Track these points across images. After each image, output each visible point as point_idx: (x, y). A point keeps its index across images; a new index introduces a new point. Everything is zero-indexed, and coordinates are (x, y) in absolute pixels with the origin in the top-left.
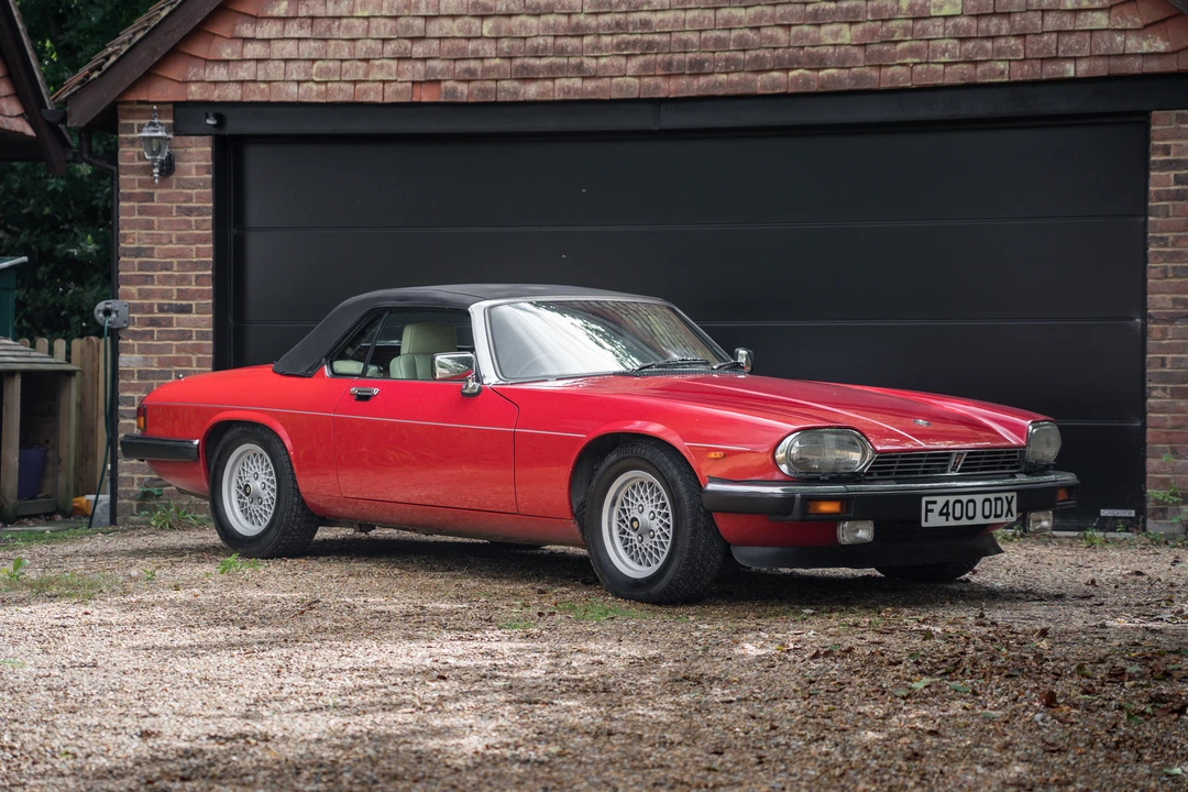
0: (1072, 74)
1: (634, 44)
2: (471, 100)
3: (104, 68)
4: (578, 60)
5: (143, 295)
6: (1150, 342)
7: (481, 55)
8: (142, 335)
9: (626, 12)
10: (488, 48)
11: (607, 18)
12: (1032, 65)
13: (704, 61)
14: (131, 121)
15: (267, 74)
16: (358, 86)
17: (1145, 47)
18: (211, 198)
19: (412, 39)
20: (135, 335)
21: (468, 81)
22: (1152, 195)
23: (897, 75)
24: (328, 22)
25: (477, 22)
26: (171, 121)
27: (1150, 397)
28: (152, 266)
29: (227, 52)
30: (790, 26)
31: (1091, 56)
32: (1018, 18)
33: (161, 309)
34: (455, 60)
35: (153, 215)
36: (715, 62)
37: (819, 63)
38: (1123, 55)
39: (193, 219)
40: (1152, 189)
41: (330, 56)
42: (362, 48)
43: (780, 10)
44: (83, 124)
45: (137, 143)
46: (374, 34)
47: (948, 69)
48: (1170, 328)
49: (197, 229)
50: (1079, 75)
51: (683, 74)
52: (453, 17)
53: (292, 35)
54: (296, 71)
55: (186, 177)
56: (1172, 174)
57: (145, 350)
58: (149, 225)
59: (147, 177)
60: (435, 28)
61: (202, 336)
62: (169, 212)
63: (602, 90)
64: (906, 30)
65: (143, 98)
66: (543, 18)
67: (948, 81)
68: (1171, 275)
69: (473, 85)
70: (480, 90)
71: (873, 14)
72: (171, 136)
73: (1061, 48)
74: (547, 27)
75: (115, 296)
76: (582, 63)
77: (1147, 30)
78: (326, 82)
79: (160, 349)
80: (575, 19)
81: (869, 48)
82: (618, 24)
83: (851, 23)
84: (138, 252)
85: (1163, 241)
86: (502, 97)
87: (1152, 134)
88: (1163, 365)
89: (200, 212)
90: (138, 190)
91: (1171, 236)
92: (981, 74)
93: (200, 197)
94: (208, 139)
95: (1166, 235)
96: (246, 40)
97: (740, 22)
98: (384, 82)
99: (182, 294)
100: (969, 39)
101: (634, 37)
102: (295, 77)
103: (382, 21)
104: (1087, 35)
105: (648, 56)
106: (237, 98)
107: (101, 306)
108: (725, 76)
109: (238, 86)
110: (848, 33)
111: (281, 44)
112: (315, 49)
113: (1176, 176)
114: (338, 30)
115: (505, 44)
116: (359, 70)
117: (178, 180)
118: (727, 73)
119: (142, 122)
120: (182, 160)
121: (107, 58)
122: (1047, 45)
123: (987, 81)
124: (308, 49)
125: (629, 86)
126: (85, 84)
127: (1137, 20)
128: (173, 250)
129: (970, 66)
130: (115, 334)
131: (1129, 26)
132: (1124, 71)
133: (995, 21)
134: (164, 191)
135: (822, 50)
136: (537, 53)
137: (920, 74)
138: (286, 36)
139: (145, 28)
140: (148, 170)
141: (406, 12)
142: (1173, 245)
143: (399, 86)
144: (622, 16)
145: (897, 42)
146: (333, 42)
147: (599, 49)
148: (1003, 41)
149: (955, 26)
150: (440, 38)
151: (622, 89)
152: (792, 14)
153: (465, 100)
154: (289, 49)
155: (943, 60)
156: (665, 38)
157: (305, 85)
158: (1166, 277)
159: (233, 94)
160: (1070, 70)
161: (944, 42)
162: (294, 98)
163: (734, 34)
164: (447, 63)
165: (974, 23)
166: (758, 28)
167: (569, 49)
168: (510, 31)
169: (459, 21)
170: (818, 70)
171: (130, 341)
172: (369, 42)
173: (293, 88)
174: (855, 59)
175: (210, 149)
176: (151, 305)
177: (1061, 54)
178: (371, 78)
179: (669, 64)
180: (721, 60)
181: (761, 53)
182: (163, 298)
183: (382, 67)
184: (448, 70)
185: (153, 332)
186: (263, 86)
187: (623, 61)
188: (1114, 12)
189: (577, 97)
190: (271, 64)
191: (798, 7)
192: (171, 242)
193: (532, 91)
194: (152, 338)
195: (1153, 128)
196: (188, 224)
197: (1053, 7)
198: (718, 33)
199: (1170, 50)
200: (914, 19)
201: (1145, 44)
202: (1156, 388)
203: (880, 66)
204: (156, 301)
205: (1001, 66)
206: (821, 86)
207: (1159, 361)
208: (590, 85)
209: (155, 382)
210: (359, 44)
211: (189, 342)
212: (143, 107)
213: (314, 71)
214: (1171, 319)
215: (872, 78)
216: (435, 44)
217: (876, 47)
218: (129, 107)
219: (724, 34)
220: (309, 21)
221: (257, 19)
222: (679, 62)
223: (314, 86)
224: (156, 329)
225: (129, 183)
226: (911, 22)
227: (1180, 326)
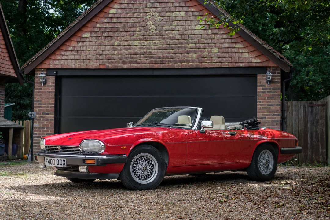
0: (241, 66)
1: (148, 56)
2: (112, 68)
3: (32, 61)
4: (136, 60)
5: (39, 111)
7: (115, 58)
8: (39, 119)
9: (146, 50)
10: (116, 57)
11: (142, 51)
12: (233, 64)
13: (163, 61)
14: (37, 73)
15: (67, 62)
16: (87, 65)
17: (256, 61)
18: (54, 89)
19: (99, 55)
20: (37, 119)
21: (112, 64)
22: (258, 92)
23: (205, 65)
24: (81, 51)
25: (114, 51)
26: (46, 73)
28: (41, 104)
29: (59, 58)
30: (182, 54)
31: (245, 62)
32: (230, 54)
33: (43, 114)
34: (109, 60)
35: (41, 93)
36: (166, 61)
37: (188, 62)
38: (252, 62)
39: (50, 94)
40: (258, 90)
41: (81, 58)
42: (88, 57)
43: (180, 50)
44: (27, 74)
45: (39, 78)
46: (91, 54)
47: (216, 64)
48: (262, 120)
49: (51, 96)
50: (243, 66)
51: (159, 63)
52: (109, 50)
53: (73, 54)
54: (73, 62)
55: (49, 85)
56: (262, 88)
57: (39, 123)
58: (41, 95)
59: (41, 85)
60: (104, 53)
61: (52, 120)
62: (45, 92)
63: (141, 66)
64: (207, 55)
65: (40, 68)
66: (128, 51)
67: (216, 66)
69: (113, 65)
70: (114, 66)
71: (200, 52)
72: (46, 76)
73: (239, 60)
74: (129, 53)
75: (33, 111)
76: (137, 60)
77: (256, 57)
78: (80, 64)
79: (43, 123)
80: (135, 51)
81: (199, 59)
82: (145, 52)
83: (195, 53)
84: (38, 101)
85: (260, 102)
86: (119, 68)
87: (258, 79)
89: (52, 92)
90: (38, 88)
91: (262, 100)
92: (222, 65)
93: (52, 89)
94: (54, 77)
95: (261, 100)
96: (63, 55)
97: (171, 52)
98: (93, 64)
99: (47, 110)
100: (220, 58)
101: (148, 55)
102: (73, 63)
103: (93, 51)
104: (244, 58)
105: (151, 59)
106: (61, 68)
107: (30, 113)
108: (168, 64)
109: (61, 65)
110: (195, 56)
111: (70, 56)
112: (78, 57)
113: (263, 88)
114: (83, 53)
115: (120, 56)
116: (88, 62)
117: (47, 85)
118: (169, 63)
119: (40, 73)
120: (48, 81)
121: (33, 59)
122: (236, 59)
123: (224, 66)
124: (76, 57)
125: (147, 66)
126: (28, 65)
127: (254, 55)
128: (46, 101)
129: (220, 63)
130: (33, 119)
131: (253, 56)
132: (252, 66)
133: (225, 54)
134: (44, 88)
135: (189, 59)
136: (127, 58)
137: (210, 65)
138: (72, 54)
139: (41, 53)
140: (41, 83)
141: (98, 49)
142: (262, 102)
143: (96, 65)
144: (146, 51)
145: (205, 58)
146: (82, 56)
147: (141, 58)
148: (227, 58)
149: (217, 55)
150: (106, 55)
151: (145, 66)
152: (182, 51)
153: (111, 68)
154: (72, 57)
155: (215, 62)
156: (155, 55)
157: (76, 65)
158: (261, 109)
159: (60, 67)
160: (241, 65)
161: (215, 58)
162: (73, 68)
163: (170, 55)
164: (107, 60)
165: (221, 54)
166: (175, 54)
167: (134, 57)
168: (121, 53)
169: (110, 51)
170: (188, 63)
171: (36, 121)
172: (90, 56)
173: (73, 65)
174: (196, 61)
175: (54, 79)
176: (41, 113)
177: (239, 62)
178: (90, 63)
179: (156, 61)
180: (167, 60)
181: (176, 59)
182: (43, 111)
183: (92, 61)
184: (107, 62)
185: (41, 119)
186: (66, 65)
187: (146, 60)
188: (249, 53)
189: (136, 68)
190: (68, 60)
191: (184, 50)
192: (45, 99)
193: (126, 66)
194: (41, 120)
195: (258, 78)
196: (49, 95)
197: (237, 52)
198: (167, 55)
199: (261, 62)
200: (208, 53)
201: (256, 60)
203: (201, 63)
204: (42, 112)
205: (227, 63)
206: (189, 67)
208: (139, 65)
209: (41, 130)
210: (88, 56)
211: (49, 121)
212: (40, 70)
213: (78, 62)
214: (262, 118)
215: (200, 65)
216: (104, 56)
217: (201, 59)
218: (37, 70)
219: (168, 55)
220: (77, 51)
221: (65, 51)
222: (158, 60)
223: (78, 65)
224: (42, 118)
225: (37, 86)
226: (208, 54)
227: (264, 120)
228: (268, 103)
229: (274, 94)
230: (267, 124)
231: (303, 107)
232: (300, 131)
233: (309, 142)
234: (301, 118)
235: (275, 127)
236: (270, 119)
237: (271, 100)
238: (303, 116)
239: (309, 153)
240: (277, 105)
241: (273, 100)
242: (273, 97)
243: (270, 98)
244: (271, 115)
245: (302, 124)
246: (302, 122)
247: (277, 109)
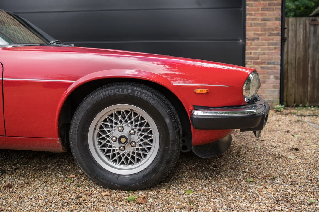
6: (247, 47)
27: (247, 64)
48: (253, 42)
68: (253, 25)
85: (251, 15)
88: (251, 54)
91: (253, 13)
95: (252, 12)
142: (254, 16)
158: (252, 26)
202: (249, 62)
207: (250, 53)
214: (253, 40)
227: (256, 42)
228: (262, 16)
229: (272, 3)
230: (262, 48)
231: (303, 27)
232: (299, 59)
233: (310, 74)
234: (300, 41)
235: (272, 53)
236: (266, 40)
237: (267, 13)
238: (303, 39)
239: (309, 89)
240: (276, 19)
241: (271, 12)
242: (270, 7)
243: (267, 9)
244: (267, 35)
245: (301, 49)
246: (301, 46)
247: (276, 25)
